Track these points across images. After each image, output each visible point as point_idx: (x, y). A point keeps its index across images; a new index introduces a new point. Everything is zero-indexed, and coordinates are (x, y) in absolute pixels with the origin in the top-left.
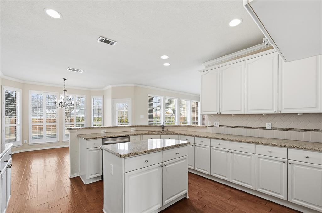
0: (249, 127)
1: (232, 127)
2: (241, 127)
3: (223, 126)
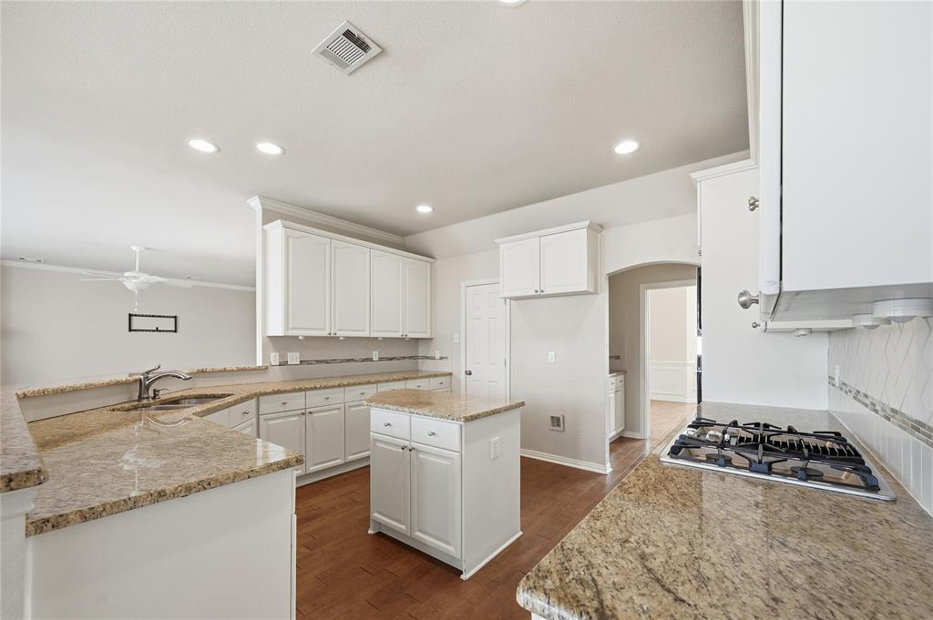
0: (352, 360)
1: (326, 362)
2: (343, 361)
3: (308, 362)
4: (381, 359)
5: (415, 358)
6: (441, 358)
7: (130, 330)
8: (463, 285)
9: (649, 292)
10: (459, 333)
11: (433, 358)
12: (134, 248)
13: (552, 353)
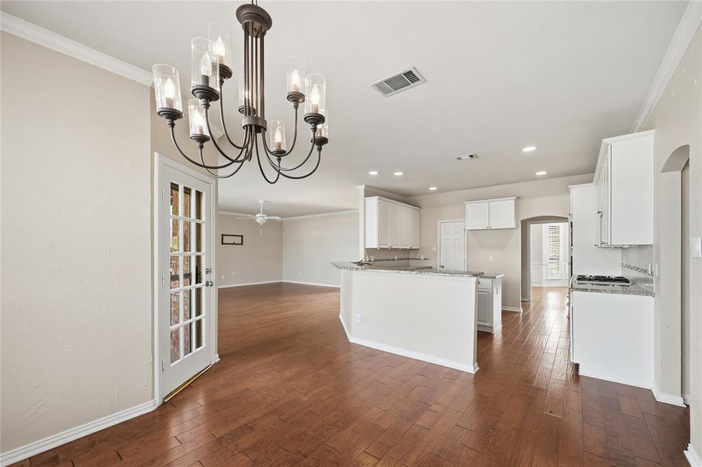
4: (398, 259)
5: (408, 259)
6: (425, 259)
7: (223, 244)
8: (439, 222)
9: (532, 225)
10: (437, 246)
11: (420, 259)
12: (261, 202)
13: (491, 257)
